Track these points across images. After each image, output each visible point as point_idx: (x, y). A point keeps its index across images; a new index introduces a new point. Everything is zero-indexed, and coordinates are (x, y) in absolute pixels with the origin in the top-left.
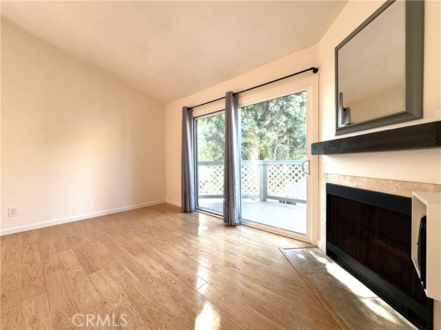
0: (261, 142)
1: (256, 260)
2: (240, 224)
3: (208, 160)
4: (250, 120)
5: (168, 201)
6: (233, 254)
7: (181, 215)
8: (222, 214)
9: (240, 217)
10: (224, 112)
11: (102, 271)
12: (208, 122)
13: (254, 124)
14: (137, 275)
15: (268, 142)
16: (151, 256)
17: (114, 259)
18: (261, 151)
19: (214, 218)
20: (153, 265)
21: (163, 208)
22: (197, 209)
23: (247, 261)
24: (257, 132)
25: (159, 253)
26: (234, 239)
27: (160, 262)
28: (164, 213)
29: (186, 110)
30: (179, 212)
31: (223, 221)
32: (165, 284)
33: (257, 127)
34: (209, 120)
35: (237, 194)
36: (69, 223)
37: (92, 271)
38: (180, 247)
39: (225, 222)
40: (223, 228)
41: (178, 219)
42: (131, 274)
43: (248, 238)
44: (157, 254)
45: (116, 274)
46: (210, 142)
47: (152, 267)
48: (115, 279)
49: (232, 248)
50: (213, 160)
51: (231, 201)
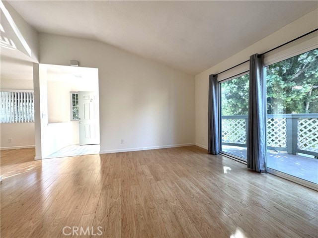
0: (288, 97)
1: (289, 209)
2: (266, 172)
3: (228, 114)
4: (274, 77)
5: (197, 144)
6: (261, 196)
7: (207, 155)
8: (246, 161)
9: (265, 165)
10: (249, 72)
11: (163, 181)
12: (228, 84)
13: (278, 79)
14: (182, 189)
15: (298, 95)
16: (190, 180)
17: (168, 176)
18: (288, 104)
19: (237, 162)
20: (192, 186)
21: (194, 149)
22: (221, 152)
23: (277, 207)
24: (283, 87)
25: (195, 179)
26: (260, 183)
27: (197, 186)
28: (195, 152)
29: (212, 77)
30: (206, 153)
31: (247, 166)
32: (202, 202)
33: (282, 83)
34: (230, 82)
35: (262, 144)
36: (143, 151)
37: (158, 180)
38: (210, 179)
39: (249, 166)
40: (246, 172)
41: (206, 158)
42: (179, 188)
43: (276, 186)
44: (194, 180)
45: (170, 185)
46: (230, 100)
47: (192, 188)
48: (170, 188)
49: (259, 191)
50: (233, 115)
51: (255, 149)
